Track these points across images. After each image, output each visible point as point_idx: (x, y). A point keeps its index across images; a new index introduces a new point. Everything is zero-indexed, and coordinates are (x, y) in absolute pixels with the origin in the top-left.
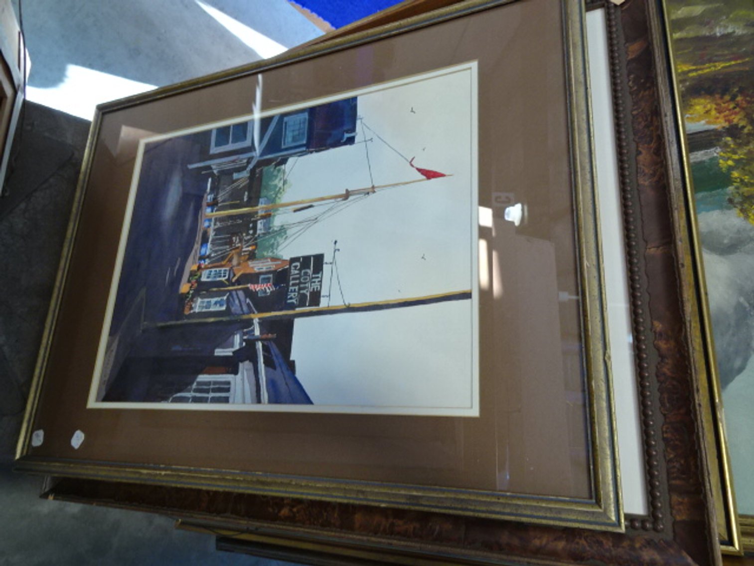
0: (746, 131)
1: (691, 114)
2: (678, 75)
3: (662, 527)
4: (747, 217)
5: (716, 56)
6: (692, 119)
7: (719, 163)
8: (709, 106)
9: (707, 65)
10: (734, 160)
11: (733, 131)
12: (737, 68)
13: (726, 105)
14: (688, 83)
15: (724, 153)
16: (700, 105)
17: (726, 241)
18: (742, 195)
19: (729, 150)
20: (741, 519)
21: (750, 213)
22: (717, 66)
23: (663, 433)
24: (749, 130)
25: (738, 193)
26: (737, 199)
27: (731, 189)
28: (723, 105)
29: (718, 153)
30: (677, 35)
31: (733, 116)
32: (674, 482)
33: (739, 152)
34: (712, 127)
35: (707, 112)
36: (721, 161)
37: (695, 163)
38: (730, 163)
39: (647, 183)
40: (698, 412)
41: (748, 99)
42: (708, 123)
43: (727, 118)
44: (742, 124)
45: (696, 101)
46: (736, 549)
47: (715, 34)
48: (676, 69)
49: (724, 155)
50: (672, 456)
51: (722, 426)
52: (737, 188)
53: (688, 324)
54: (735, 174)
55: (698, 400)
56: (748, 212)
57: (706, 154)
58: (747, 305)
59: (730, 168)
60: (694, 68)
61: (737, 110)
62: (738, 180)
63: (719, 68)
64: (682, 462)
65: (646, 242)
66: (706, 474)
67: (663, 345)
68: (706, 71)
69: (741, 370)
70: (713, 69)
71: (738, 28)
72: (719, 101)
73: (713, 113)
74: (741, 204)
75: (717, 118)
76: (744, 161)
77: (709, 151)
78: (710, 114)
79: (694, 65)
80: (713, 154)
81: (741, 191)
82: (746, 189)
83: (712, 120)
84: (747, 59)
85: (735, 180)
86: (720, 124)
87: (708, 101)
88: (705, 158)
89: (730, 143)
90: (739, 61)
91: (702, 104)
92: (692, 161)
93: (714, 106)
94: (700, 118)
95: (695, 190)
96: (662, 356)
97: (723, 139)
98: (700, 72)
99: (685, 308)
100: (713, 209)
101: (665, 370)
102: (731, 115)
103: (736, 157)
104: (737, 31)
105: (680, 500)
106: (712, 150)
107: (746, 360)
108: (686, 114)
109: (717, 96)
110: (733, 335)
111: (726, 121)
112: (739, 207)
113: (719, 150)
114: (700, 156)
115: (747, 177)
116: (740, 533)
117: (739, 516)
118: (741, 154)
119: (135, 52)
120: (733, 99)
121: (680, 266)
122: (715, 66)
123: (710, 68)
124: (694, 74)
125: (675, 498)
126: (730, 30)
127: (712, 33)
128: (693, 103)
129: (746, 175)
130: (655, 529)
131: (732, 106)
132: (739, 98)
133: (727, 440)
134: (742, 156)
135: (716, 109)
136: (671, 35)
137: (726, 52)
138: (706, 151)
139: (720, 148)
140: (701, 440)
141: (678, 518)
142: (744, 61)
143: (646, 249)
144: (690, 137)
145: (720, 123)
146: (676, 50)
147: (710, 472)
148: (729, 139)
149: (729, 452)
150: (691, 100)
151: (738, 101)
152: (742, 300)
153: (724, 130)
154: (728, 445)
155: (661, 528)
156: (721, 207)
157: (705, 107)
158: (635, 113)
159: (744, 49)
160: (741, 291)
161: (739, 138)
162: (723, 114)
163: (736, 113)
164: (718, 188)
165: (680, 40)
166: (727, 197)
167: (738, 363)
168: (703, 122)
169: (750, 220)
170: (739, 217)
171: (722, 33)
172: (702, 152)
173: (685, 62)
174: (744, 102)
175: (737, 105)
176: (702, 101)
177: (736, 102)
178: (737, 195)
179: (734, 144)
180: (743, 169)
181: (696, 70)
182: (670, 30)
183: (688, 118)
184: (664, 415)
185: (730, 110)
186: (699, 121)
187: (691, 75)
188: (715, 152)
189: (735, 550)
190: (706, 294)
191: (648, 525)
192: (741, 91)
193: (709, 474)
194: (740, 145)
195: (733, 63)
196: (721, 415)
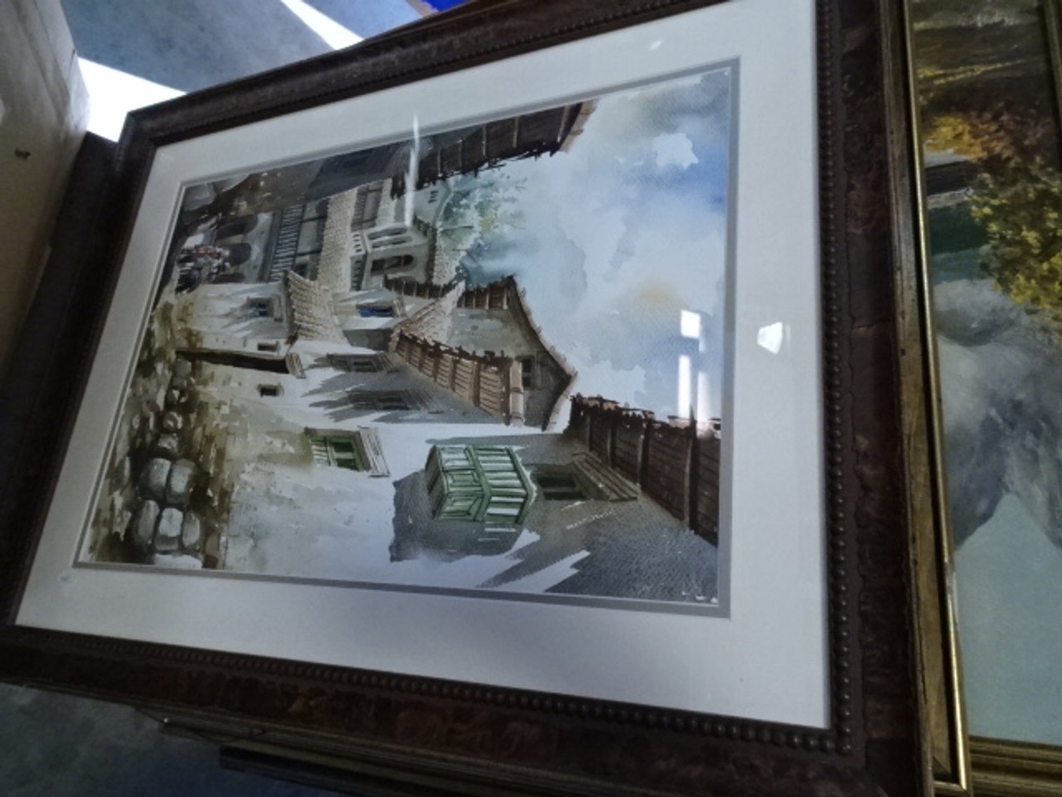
0: (1012, 164)
1: (934, 139)
2: (918, 81)
3: (849, 747)
4: (1007, 290)
5: (975, 55)
6: (935, 147)
7: (970, 211)
8: (960, 128)
9: (961, 68)
10: (992, 207)
11: (993, 164)
12: (1005, 75)
13: (985, 126)
14: (932, 95)
15: (979, 196)
16: (948, 127)
17: (974, 326)
18: (1001, 258)
19: (986, 192)
20: (973, 744)
21: (1012, 284)
22: (976, 69)
23: (860, 603)
24: (1016, 163)
25: (996, 255)
26: (995, 265)
27: (986, 248)
28: (981, 126)
29: (970, 197)
30: (919, 26)
31: (994, 144)
32: (872, 679)
33: (1001, 196)
34: (963, 158)
35: (958, 136)
36: (974, 208)
37: (935, 209)
38: (987, 210)
39: (859, 232)
40: (913, 573)
41: (1018, 118)
42: (958, 152)
43: (985, 146)
44: (1007, 154)
45: (943, 120)
46: (962, 788)
47: (975, 24)
48: (915, 74)
49: (979, 199)
50: (870, 639)
51: (952, 599)
52: (995, 248)
53: (906, 442)
54: (994, 227)
55: (914, 554)
56: (1009, 284)
57: (952, 197)
58: (1000, 421)
59: (987, 219)
60: (941, 72)
61: (1001, 134)
62: (997, 236)
63: (979, 73)
64: (886, 648)
65: (854, 319)
66: (919, 668)
67: (868, 471)
68: (959, 77)
69: (985, 517)
70: (969, 74)
71: (1009, 17)
72: (975, 121)
73: (966, 137)
74: (1000, 270)
75: (971, 145)
76: (1007, 208)
77: (957, 192)
78: (961, 139)
79: (941, 68)
80: (962, 197)
81: (999, 252)
82: (1008, 249)
83: (964, 148)
84: (1019, 61)
85: (992, 236)
86: (974, 154)
87: (959, 120)
88: (951, 203)
89: (988, 181)
90: (1008, 64)
91: (950, 125)
92: (930, 207)
93: (968, 128)
94: (947, 144)
95: (934, 248)
96: (865, 488)
97: (979, 176)
98: (951, 79)
99: (903, 416)
100: (959, 278)
101: (868, 509)
102: (991, 141)
103: (995, 202)
104: (1007, 20)
105: (879, 707)
106: (962, 191)
107: (994, 502)
108: (927, 139)
109: (973, 113)
110: (978, 464)
111: (984, 149)
112: (997, 275)
113: (971, 191)
114: (944, 200)
115: (1010, 232)
116: (969, 764)
117: (969, 739)
118: (1002, 199)
119: (164, 44)
120: (996, 118)
121: (899, 353)
122: (972, 71)
123: (964, 72)
124: (942, 81)
125: (872, 704)
126: (997, 19)
127: (971, 23)
128: (937, 123)
129: (1010, 229)
130: (839, 751)
131: (993, 128)
132: (1005, 118)
133: (957, 621)
134: (1004, 201)
135: (970, 132)
136: (911, 23)
137: (989, 50)
138: (952, 192)
139: (974, 188)
140: (915, 616)
141: (875, 735)
142: (1014, 63)
143: (852, 328)
144: (930, 172)
145: (975, 152)
146: (917, 46)
147: (926, 666)
148: (986, 175)
149: (961, 640)
150: (936, 118)
151: (1002, 121)
152: (993, 412)
153: (980, 164)
154: (959, 629)
155: (848, 749)
156: (970, 276)
157: (954, 129)
158: (849, 129)
159: (1016, 46)
160: (993, 399)
161: (1002, 175)
162: (979, 141)
163: (1000, 139)
164: (968, 246)
165: (925, 32)
166: (979, 261)
167: (982, 507)
168: (950, 151)
169: (1012, 296)
170: (996, 289)
171: (986, 22)
172: (947, 194)
173: (929, 64)
174: (1012, 123)
175: (1001, 127)
176: (951, 120)
177: (1000, 124)
178: (994, 259)
179: (995, 183)
180: (1005, 220)
181: (944, 76)
182: (910, 17)
183: (929, 145)
184: (863, 577)
185: (990, 134)
186: (944, 149)
187: (937, 82)
188: (966, 194)
189: (960, 790)
190: (939, 400)
191: (829, 744)
192: (1009, 108)
193: (923, 668)
194: (1002, 186)
195: (999, 65)
196: (951, 582)
